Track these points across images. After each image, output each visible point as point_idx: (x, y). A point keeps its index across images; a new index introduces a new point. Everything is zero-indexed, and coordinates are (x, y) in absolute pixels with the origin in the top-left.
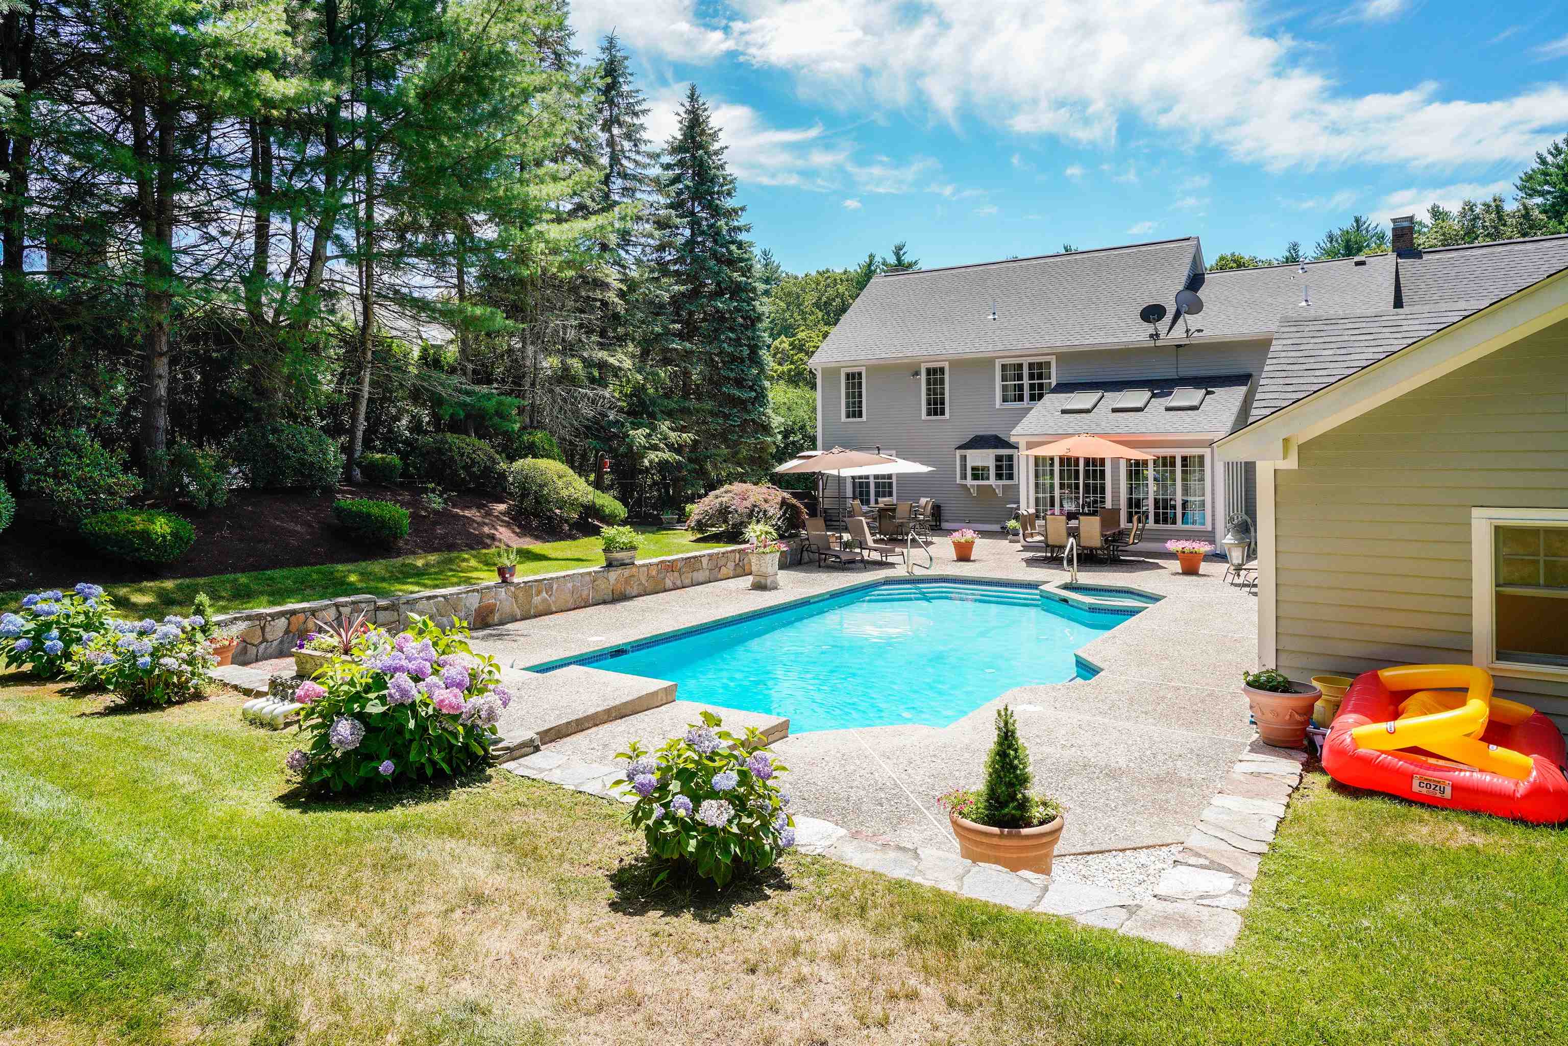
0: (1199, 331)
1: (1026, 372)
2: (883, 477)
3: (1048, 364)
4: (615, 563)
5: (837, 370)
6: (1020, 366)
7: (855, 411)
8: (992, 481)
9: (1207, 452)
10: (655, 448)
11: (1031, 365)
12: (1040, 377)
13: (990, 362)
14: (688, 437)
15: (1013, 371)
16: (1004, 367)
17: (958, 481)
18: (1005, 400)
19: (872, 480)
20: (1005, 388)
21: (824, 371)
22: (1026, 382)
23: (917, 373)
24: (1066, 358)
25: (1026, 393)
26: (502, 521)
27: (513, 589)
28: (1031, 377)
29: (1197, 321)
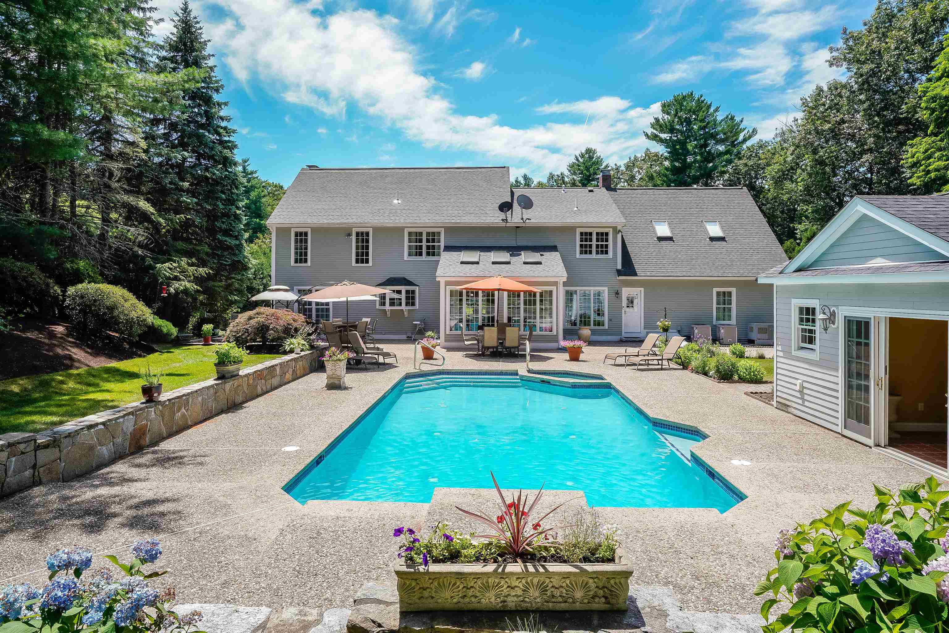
0: (529, 219)
1: (424, 238)
2: (322, 304)
3: (439, 233)
4: (227, 376)
5: (288, 230)
6: (421, 234)
7: (301, 257)
8: (403, 307)
9: (554, 288)
10: (176, 278)
11: (428, 234)
12: (433, 241)
13: (402, 229)
14: (203, 271)
15: (416, 237)
16: (410, 234)
17: (378, 307)
18: (410, 255)
19: (314, 307)
20: (410, 247)
21: (278, 229)
22: (424, 244)
23: (349, 235)
24: (451, 230)
25: (424, 250)
26: (70, 342)
27: (160, 407)
28: (428, 241)
29: (527, 213)
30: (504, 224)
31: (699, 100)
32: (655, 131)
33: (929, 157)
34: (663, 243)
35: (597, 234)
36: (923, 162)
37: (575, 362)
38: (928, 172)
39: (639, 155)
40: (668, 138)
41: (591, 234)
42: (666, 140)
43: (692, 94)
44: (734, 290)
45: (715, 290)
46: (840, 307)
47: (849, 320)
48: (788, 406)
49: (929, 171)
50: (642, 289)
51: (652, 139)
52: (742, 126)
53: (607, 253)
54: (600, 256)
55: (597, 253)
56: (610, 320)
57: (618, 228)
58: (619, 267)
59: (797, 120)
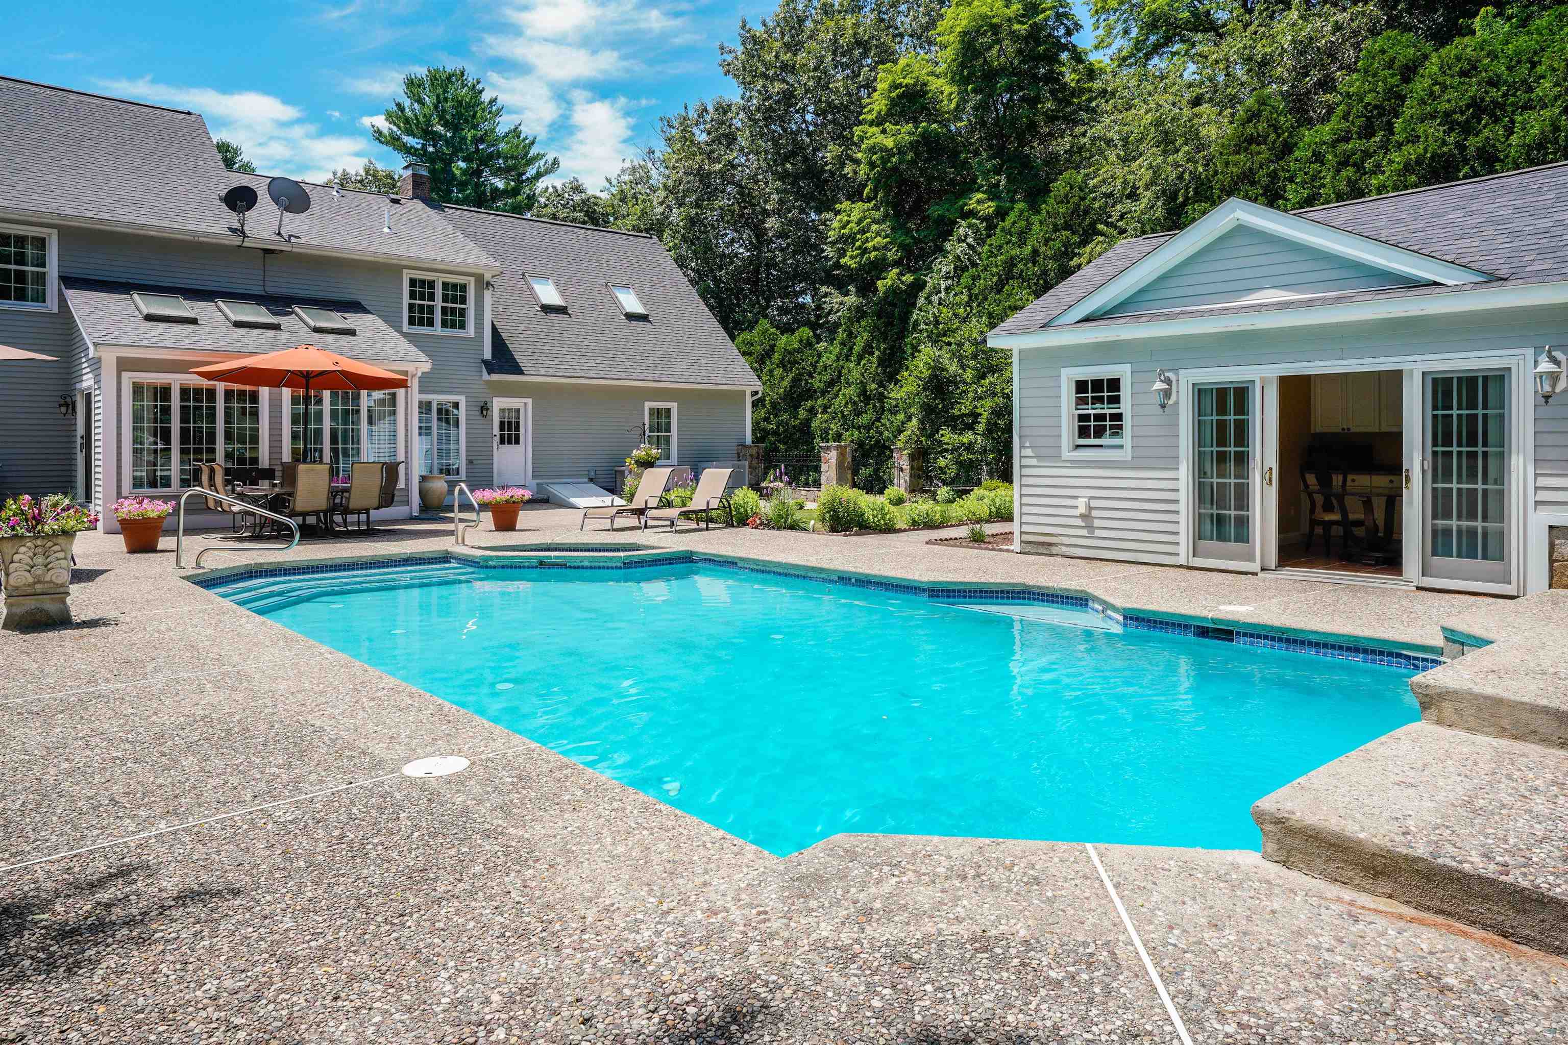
0: (297, 236)
3: (40, 241)
12: (21, 259)
29: (294, 223)
30: (237, 241)
31: (474, 86)
32: (395, 129)
33: (863, 232)
34: (553, 316)
35: (445, 285)
36: (858, 236)
37: (510, 533)
38: (865, 251)
39: (352, 172)
40: (419, 146)
41: (432, 285)
42: (416, 150)
43: (462, 74)
44: (674, 406)
45: (648, 405)
46: (1181, 372)
47: (1199, 390)
48: (1050, 544)
49: (866, 249)
50: (529, 401)
51: (387, 143)
52: (533, 151)
53: (462, 326)
54: (449, 332)
55: (444, 324)
56: (470, 462)
57: (486, 279)
58: (488, 355)
59: (653, 152)
